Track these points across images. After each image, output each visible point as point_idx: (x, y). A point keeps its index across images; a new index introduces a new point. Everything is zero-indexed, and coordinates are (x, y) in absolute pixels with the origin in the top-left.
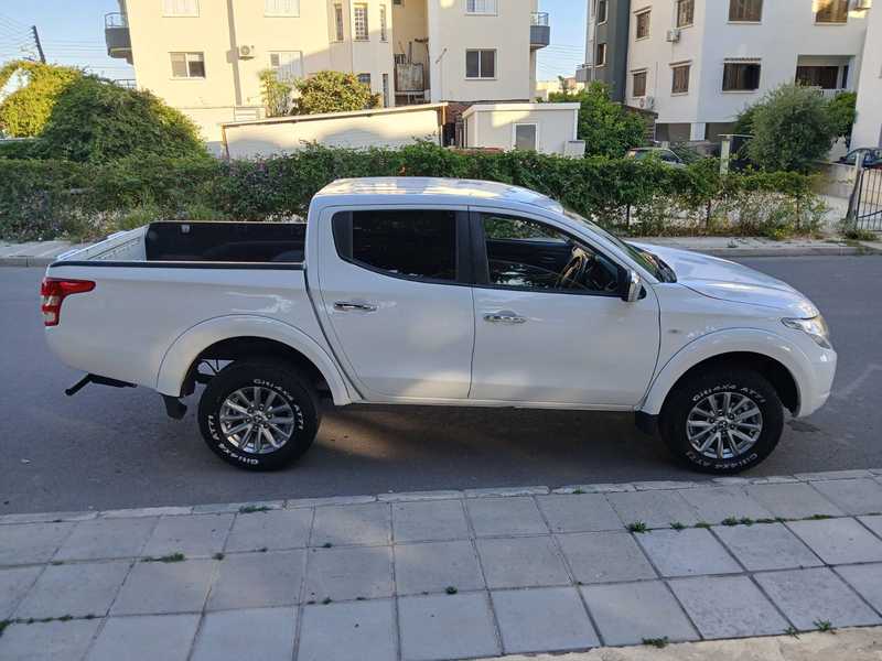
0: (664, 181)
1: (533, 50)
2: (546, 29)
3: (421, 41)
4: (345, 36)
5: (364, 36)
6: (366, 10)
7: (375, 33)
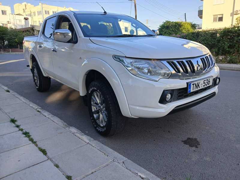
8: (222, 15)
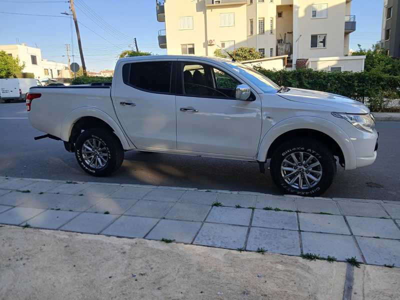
0: (382, 83)
1: (346, 34)
2: (354, 23)
3: (290, 33)
4: (254, 33)
5: (263, 32)
6: (264, 20)
7: (268, 31)
8: (193, 45)
